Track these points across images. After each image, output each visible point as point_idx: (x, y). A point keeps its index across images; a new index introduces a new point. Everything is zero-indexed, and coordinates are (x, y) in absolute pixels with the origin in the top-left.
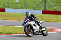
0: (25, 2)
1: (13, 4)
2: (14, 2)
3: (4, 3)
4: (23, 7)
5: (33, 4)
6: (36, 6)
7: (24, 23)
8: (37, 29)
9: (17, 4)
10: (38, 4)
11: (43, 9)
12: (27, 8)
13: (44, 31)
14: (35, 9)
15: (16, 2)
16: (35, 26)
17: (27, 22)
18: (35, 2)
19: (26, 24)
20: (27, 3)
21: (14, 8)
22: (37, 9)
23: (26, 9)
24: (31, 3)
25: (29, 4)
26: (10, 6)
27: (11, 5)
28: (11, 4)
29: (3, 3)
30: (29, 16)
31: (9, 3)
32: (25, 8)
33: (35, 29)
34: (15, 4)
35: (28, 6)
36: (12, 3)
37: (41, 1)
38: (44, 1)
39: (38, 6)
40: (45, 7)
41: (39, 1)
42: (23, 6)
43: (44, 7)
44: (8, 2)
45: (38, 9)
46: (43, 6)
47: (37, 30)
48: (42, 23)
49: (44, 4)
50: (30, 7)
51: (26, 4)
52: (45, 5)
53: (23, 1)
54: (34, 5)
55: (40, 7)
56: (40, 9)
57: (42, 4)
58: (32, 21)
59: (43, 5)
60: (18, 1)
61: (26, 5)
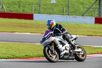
0: (67, 3)
1: (46, 7)
2: (49, 2)
3: (31, 4)
4: (63, 12)
5: (80, 6)
6: (85, 10)
7: (44, 39)
8: (66, 49)
9: (54, 7)
10: (88, 7)
11: (97, 16)
12: (70, 14)
13: (79, 52)
14: (83, 15)
15: (52, 4)
16: (63, 44)
17: (48, 38)
18: (83, 4)
19: (47, 41)
20: (70, 6)
21: (48, 13)
22: (86, 16)
23: (68, 15)
24: (77, 4)
25: (73, 7)
26: (41, 10)
27: (43, 8)
28: (42, 6)
29: (29, 5)
30: (53, 26)
31: (40, 5)
32: (67, 13)
33: (62, 50)
34: (49, 7)
35: (71, 10)
36: (44, 5)
37: (94, 2)
38: (98, 1)
39: (87, 11)
40: (100, 12)
41: (90, 2)
42: (63, 10)
43: (98, 13)
44: (37, 3)
45: (89, 16)
46: (96, 10)
47: (66, 51)
48: (75, 39)
49: (98, 7)
50: (75, 12)
51: (68, 7)
52: (99, 9)
53: (63, 1)
54: (82, 9)
55: (91, 11)
56: (92, 16)
57: (94, 6)
58: (58, 35)
59: (96, 8)
60: (55, 2)
61: (69, 9)
